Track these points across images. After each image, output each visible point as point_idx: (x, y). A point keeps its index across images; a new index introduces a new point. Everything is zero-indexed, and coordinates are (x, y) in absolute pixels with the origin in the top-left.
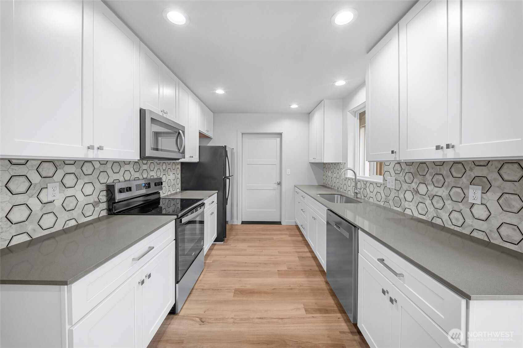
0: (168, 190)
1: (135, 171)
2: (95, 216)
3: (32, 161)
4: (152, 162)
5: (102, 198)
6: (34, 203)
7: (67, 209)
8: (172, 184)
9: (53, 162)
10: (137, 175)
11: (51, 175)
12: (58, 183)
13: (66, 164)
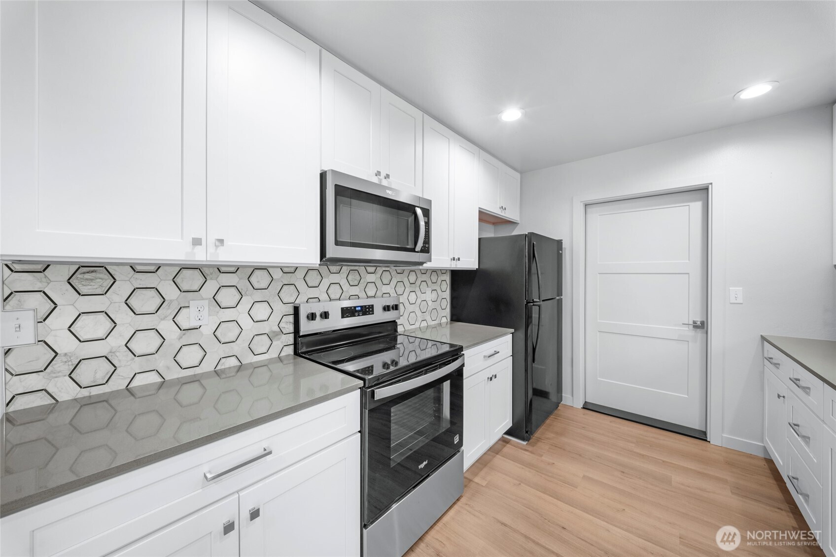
0: (420, 319)
1: (351, 284)
2: (273, 354)
3: (167, 268)
4: (387, 269)
5: (286, 326)
6: (167, 328)
7: (223, 341)
8: (430, 309)
9: (199, 269)
10: (355, 291)
11: (196, 288)
12: (207, 301)
13: (222, 273)
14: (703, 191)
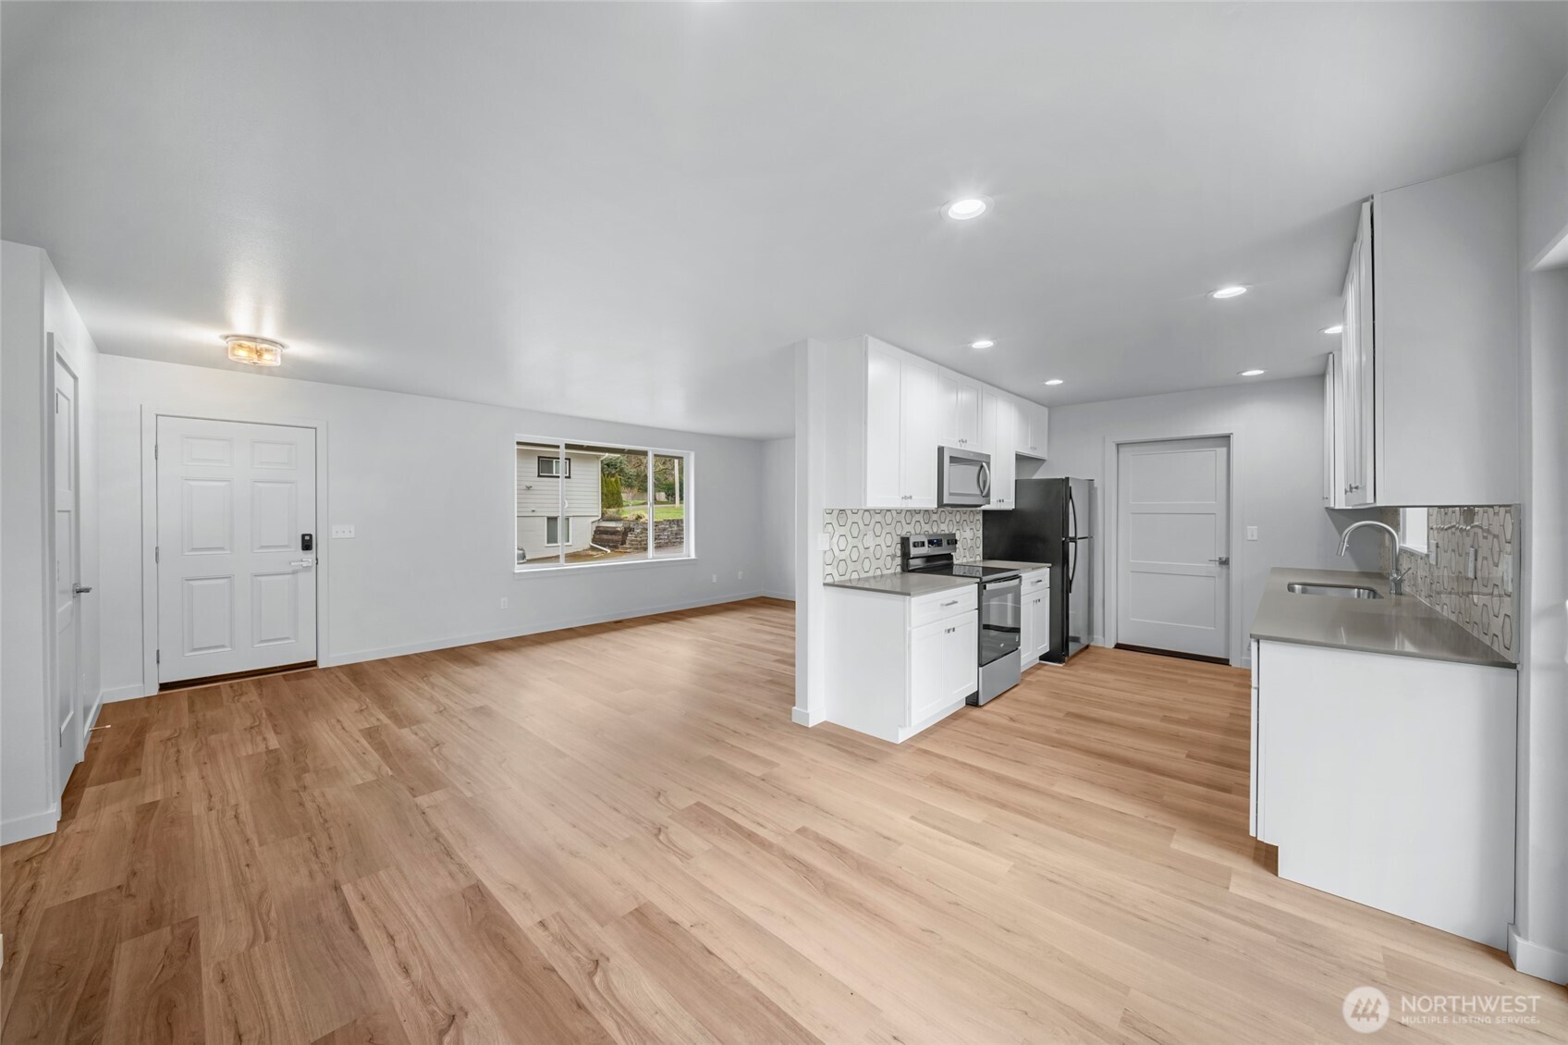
0: (962, 555)
1: (925, 522)
2: (892, 571)
4: (948, 510)
5: (898, 551)
7: (876, 557)
8: (970, 546)
10: (927, 528)
13: (876, 513)
14: (1226, 439)
